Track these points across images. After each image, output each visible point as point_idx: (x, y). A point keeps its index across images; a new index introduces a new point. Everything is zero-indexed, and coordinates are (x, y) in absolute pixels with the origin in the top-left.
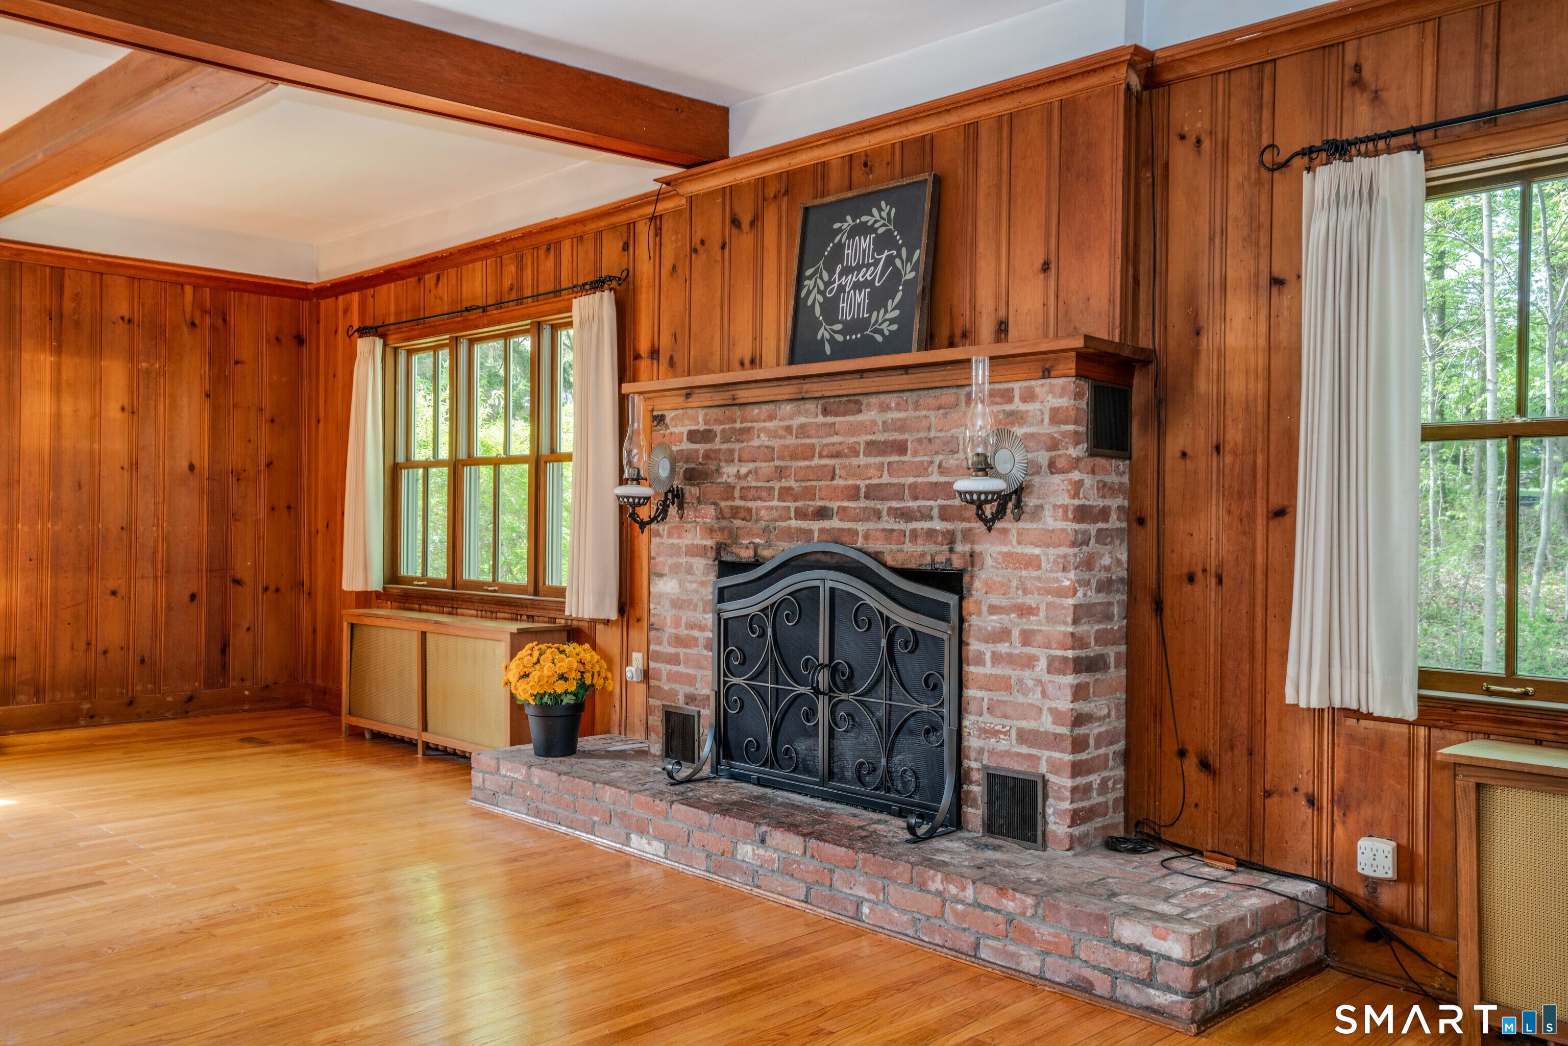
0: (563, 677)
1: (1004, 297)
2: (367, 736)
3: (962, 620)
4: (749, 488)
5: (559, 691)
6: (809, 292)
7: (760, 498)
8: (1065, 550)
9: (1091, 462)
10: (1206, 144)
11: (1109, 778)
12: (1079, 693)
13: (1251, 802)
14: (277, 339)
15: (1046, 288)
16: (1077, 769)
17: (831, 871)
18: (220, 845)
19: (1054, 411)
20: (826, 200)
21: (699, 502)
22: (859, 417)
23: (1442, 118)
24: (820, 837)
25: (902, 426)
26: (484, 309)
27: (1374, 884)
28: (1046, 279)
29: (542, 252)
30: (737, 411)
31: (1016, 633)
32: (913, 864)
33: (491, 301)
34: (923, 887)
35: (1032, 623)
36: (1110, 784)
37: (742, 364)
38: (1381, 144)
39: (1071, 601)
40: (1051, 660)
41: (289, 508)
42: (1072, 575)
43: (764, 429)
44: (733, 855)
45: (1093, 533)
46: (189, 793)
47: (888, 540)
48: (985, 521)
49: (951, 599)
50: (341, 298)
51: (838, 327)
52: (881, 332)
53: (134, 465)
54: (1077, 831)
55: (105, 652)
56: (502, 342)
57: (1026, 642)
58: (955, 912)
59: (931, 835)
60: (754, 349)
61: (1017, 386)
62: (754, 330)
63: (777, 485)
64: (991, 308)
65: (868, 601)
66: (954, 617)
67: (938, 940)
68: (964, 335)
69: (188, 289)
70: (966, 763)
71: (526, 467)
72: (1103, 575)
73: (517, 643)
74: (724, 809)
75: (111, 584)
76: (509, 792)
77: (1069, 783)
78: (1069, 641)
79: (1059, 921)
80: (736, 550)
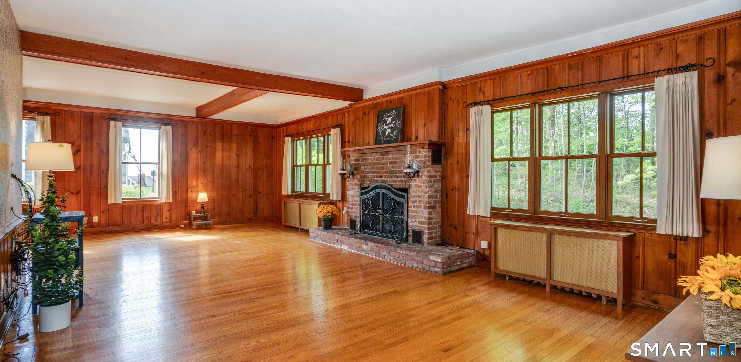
0: (328, 212)
1: (417, 131)
2: (288, 227)
3: (408, 199)
4: (367, 171)
5: (328, 215)
6: (379, 129)
7: (369, 174)
8: (426, 184)
9: (432, 166)
10: (455, 101)
11: (437, 231)
12: (429, 213)
13: (463, 235)
14: (268, 138)
15: (425, 129)
16: (429, 229)
17: (380, 250)
18: (259, 245)
19: (425, 155)
20: (382, 110)
21: (357, 174)
22: (388, 156)
23: (495, 99)
24: (378, 243)
25: (396, 158)
26: (313, 131)
27: (484, 250)
28: (425, 128)
29: (325, 119)
30: (364, 155)
31: (418, 201)
32: (395, 247)
33: (314, 129)
34: (396, 252)
35: (421, 199)
36: (437, 232)
37: (366, 144)
38: (483, 103)
39: (428, 194)
40: (424, 206)
41: (271, 176)
42: (428, 189)
43: (370, 159)
44: (361, 248)
45: (433, 180)
46: (252, 237)
47: (394, 182)
48: (410, 178)
49: (406, 195)
50: (282, 128)
51: (385, 137)
52: (393, 138)
53: (238, 167)
54: (429, 241)
55: (233, 208)
56: (317, 138)
57: (419, 203)
58: (402, 256)
59: (400, 243)
60: (368, 141)
61: (418, 150)
62: (369, 137)
63: (372, 171)
64: (415, 133)
65: (390, 195)
66: (406, 198)
67: (399, 262)
68: (410, 139)
69: (249, 127)
70: (408, 228)
71: (322, 166)
72: (436, 189)
73: (319, 205)
74: (360, 238)
75: (233, 193)
76: (317, 237)
77: (427, 231)
78: (427, 202)
79: (420, 257)
80: (364, 185)
